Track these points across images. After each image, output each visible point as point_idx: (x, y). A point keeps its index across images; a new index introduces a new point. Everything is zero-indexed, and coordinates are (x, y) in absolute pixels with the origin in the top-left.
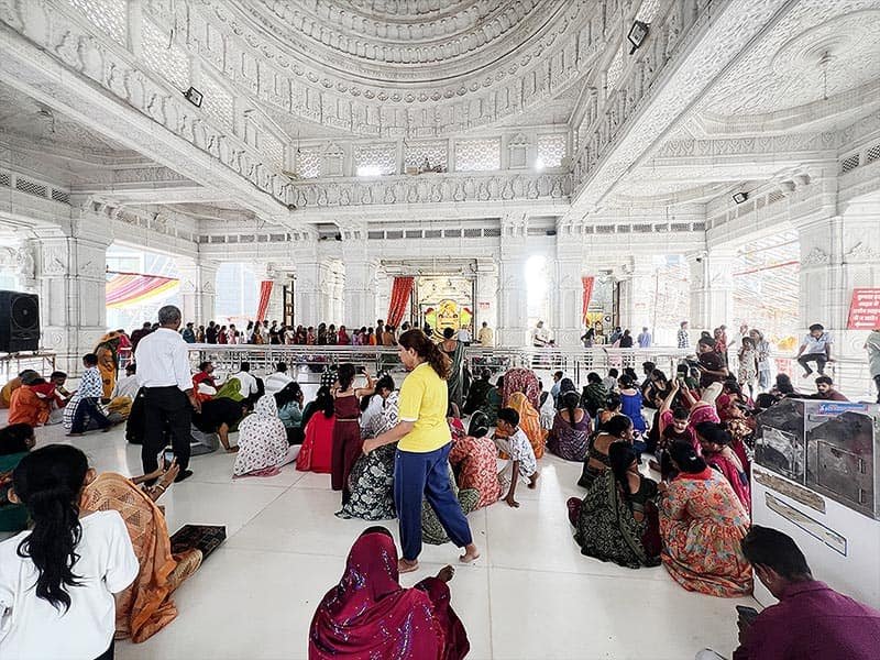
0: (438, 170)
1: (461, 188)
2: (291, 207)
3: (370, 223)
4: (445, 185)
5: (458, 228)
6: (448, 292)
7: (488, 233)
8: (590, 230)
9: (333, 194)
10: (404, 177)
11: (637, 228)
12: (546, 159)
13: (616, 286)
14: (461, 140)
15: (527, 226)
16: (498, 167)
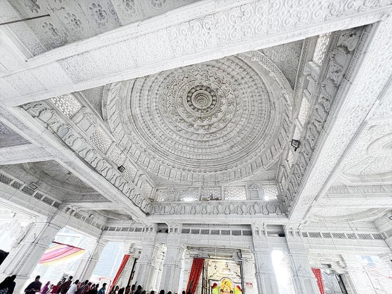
0: (217, 199)
1: (228, 207)
2: (148, 214)
3: (183, 224)
4: (220, 206)
5: (228, 229)
6: (227, 272)
7: (245, 233)
8: (305, 235)
9: (167, 209)
10: (200, 202)
11: (336, 235)
12: (270, 195)
13: (339, 278)
14: (226, 186)
15: (267, 230)
16: (245, 199)
